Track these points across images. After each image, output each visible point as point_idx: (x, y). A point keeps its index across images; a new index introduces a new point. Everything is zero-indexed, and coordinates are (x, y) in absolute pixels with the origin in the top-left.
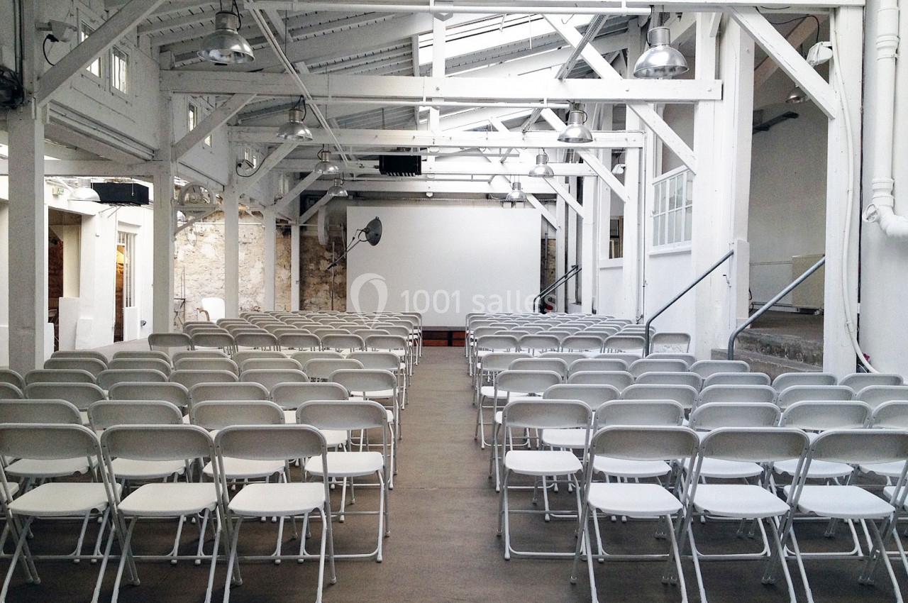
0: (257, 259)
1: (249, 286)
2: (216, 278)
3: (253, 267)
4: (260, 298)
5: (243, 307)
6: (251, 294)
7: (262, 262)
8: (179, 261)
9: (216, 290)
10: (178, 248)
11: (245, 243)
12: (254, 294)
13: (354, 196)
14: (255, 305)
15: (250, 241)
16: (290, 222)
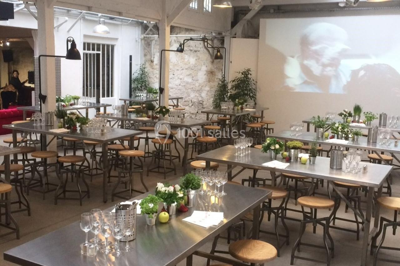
0: (203, 64)
1: (197, 85)
2: (177, 78)
3: (200, 70)
4: (204, 94)
5: (192, 101)
6: (198, 90)
7: (206, 66)
8: (154, 65)
9: (176, 87)
10: (154, 55)
11: (196, 51)
12: (200, 91)
13: (274, 10)
14: (200, 99)
15: (199, 49)
16: (224, 34)
